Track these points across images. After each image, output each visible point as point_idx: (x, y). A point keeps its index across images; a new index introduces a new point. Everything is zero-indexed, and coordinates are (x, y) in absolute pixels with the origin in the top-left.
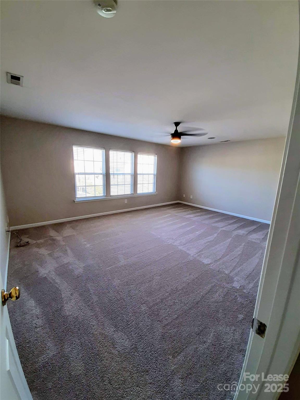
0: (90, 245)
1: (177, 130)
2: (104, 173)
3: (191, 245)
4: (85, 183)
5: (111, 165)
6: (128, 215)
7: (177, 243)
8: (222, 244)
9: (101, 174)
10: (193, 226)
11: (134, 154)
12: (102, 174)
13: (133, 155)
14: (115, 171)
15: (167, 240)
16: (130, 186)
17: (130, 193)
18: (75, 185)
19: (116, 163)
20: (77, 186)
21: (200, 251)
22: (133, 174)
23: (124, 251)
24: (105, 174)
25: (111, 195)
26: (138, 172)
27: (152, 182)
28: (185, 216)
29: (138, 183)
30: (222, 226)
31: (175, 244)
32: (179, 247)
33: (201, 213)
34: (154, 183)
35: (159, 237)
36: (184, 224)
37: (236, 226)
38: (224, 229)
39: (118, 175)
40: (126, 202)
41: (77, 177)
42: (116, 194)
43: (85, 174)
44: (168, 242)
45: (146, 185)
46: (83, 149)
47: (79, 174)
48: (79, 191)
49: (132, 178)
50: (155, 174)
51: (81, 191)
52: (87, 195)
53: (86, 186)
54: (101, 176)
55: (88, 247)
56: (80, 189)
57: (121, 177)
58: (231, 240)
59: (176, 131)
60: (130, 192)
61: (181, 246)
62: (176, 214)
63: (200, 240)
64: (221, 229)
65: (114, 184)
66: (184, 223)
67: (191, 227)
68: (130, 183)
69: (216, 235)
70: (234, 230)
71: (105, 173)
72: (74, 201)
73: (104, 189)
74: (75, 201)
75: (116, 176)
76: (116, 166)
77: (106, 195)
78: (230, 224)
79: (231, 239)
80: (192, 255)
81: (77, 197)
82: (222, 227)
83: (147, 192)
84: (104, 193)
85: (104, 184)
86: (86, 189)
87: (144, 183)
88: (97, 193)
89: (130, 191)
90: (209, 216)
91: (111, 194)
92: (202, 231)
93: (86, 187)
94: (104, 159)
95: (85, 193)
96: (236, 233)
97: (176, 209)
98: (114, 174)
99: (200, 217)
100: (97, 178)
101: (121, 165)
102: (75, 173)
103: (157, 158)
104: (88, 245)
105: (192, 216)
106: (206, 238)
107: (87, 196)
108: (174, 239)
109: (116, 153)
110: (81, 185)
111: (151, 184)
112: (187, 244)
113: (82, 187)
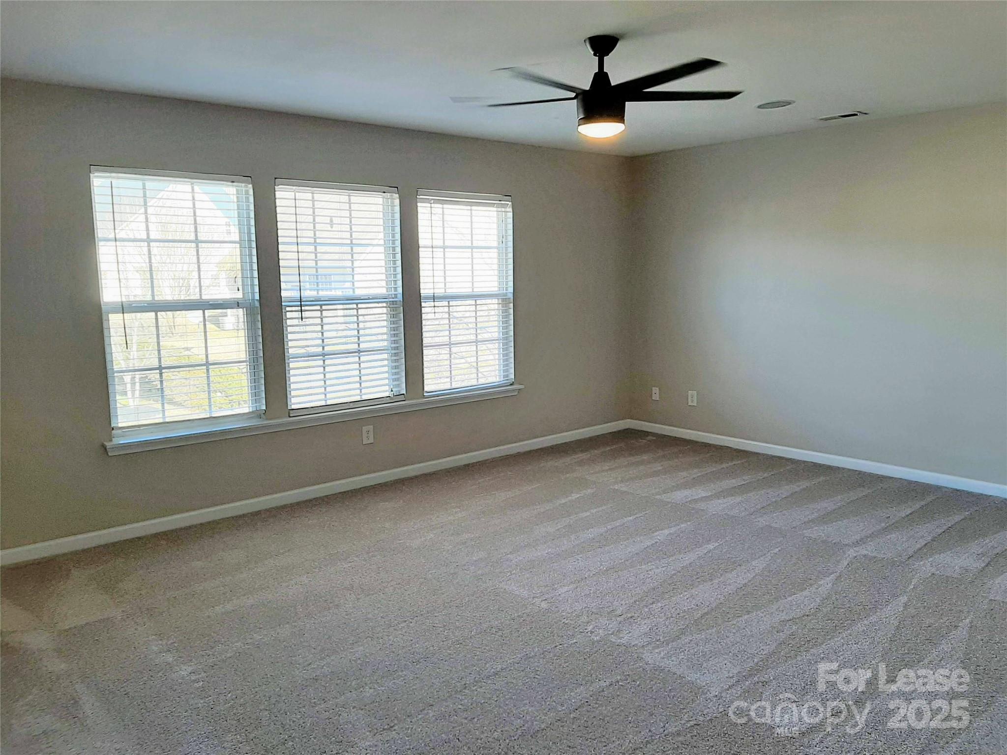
0: (190, 669)
1: (606, 74)
2: (253, 299)
3: (707, 641)
4: (159, 351)
5: (287, 257)
6: (386, 506)
7: (634, 635)
8: (860, 627)
9: (237, 304)
10: (709, 542)
11: (397, 202)
12: (243, 308)
13: (393, 206)
14: (308, 285)
15: (584, 618)
16: (385, 356)
17: (387, 394)
18: (109, 367)
19: (312, 248)
20: (116, 368)
21: (752, 669)
22: (400, 297)
23: (368, 692)
24: (257, 304)
25: (293, 407)
26: (426, 289)
27: (496, 335)
28: (664, 497)
29: (425, 341)
30: (858, 537)
31: (625, 639)
32: (648, 657)
33: (746, 478)
34: (504, 339)
35: (544, 605)
36: (662, 535)
37: (925, 531)
38: (863, 551)
39: (321, 306)
40: (368, 438)
41: (114, 321)
42: (317, 401)
43: (156, 307)
44: (590, 628)
45: (463, 348)
46: (139, 184)
47: (123, 308)
48: (125, 393)
49: (394, 316)
50: (506, 294)
51: (137, 393)
52: (167, 414)
53: (160, 368)
54: (235, 319)
55: (183, 678)
56: (129, 386)
57: (336, 317)
58: (906, 606)
59: (601, 77)
60: (387, 388)
61: (658, 647)
62: (623, 488)
63: (748, 612)
64: (852, 552)
65: (302, 351)
66: (666, 532)
67: (701, 552)
68: (385, 343)
69: (826, 584)
70: (919, 554)
71: (257, 297)
72: (104, 448)
73: (254, 380)
74: (108, 445)
75: (312, 314)
76: (313, 264)
77: (264, 408)
78: (894, 527)
79: (904, 599)
80: (715, 691)
81: (120, 425)
82: (857, 543)
83: (474, 382)
84: (255, 395)
85: (253, 352)
86: (161, 382)
87: (453, 339)
88: (217, 397)
89: (387, 381)
90: (786, 490)
91: (293, 400)
92: (759, 564)
93: (161, 374)
94: (249, 229)
95: (159, 406)
96: (926, 567)
97: (623, 461)
98: (301, 303)
99: (738, 499)
100: (218, 324)
101: (336, 257)
102: (107, 304)
103: (510, 215)
104: (184, 668)
105: (700, 492)
106: (777, 599)
107: (167, 420)
108: (619, 612)
109: (309, 196)
110: (138, 365)
111: (490, 346)
112: (685, 639)
113: (138, 375)
